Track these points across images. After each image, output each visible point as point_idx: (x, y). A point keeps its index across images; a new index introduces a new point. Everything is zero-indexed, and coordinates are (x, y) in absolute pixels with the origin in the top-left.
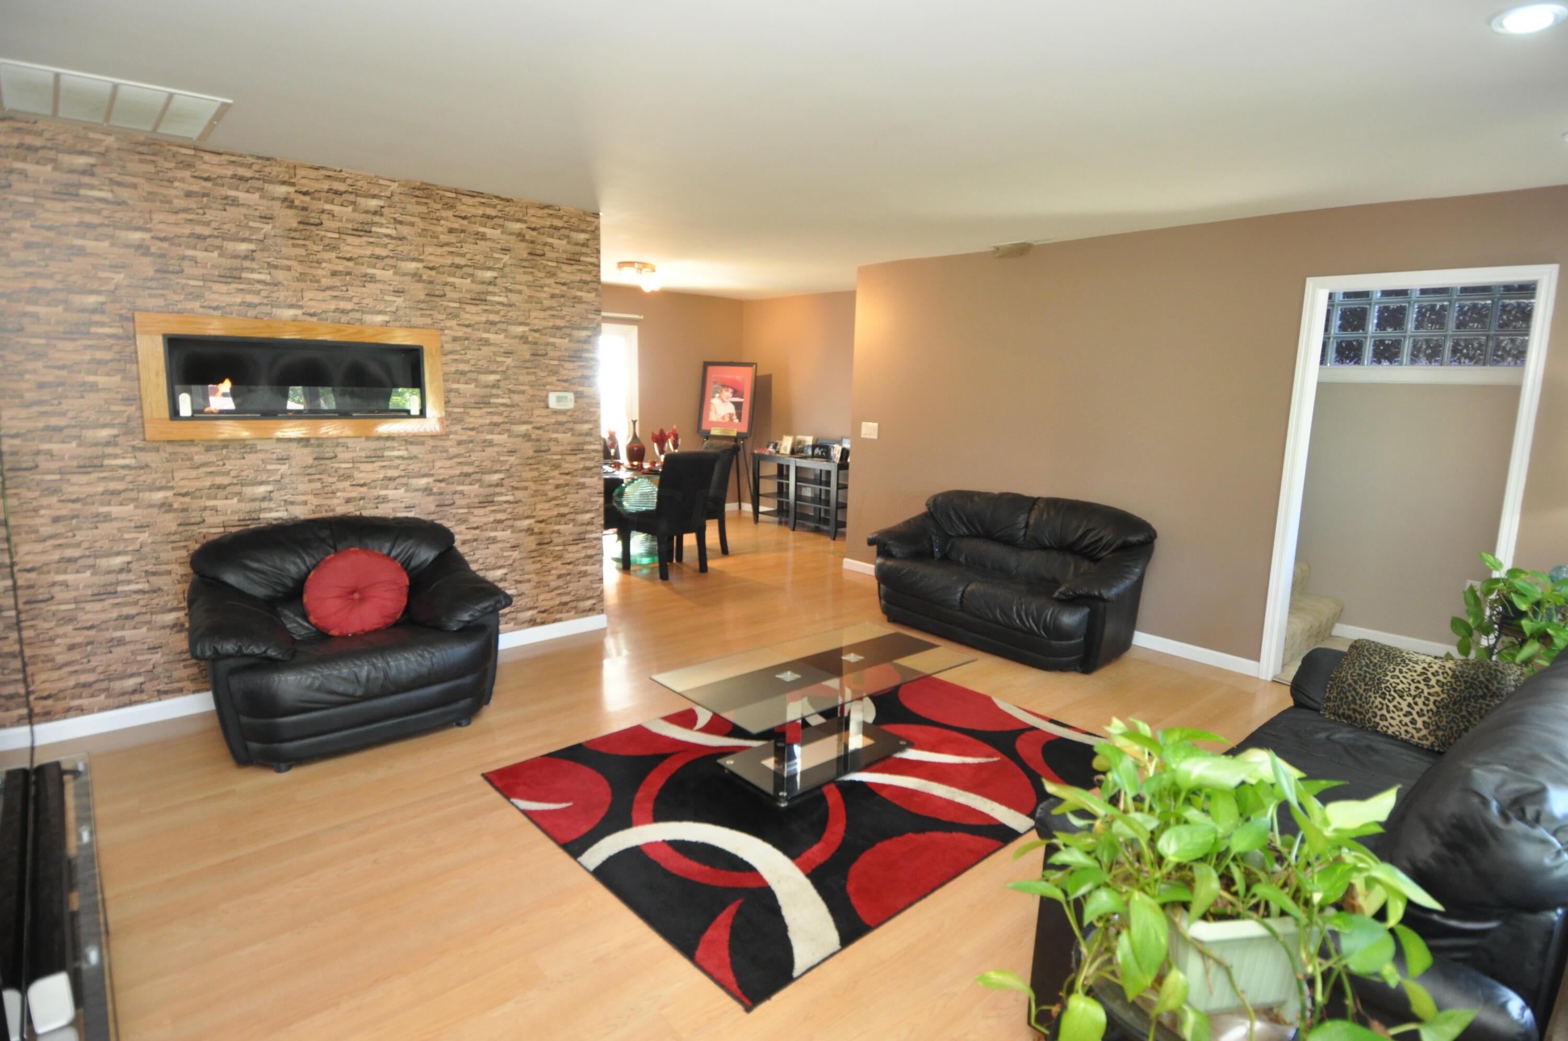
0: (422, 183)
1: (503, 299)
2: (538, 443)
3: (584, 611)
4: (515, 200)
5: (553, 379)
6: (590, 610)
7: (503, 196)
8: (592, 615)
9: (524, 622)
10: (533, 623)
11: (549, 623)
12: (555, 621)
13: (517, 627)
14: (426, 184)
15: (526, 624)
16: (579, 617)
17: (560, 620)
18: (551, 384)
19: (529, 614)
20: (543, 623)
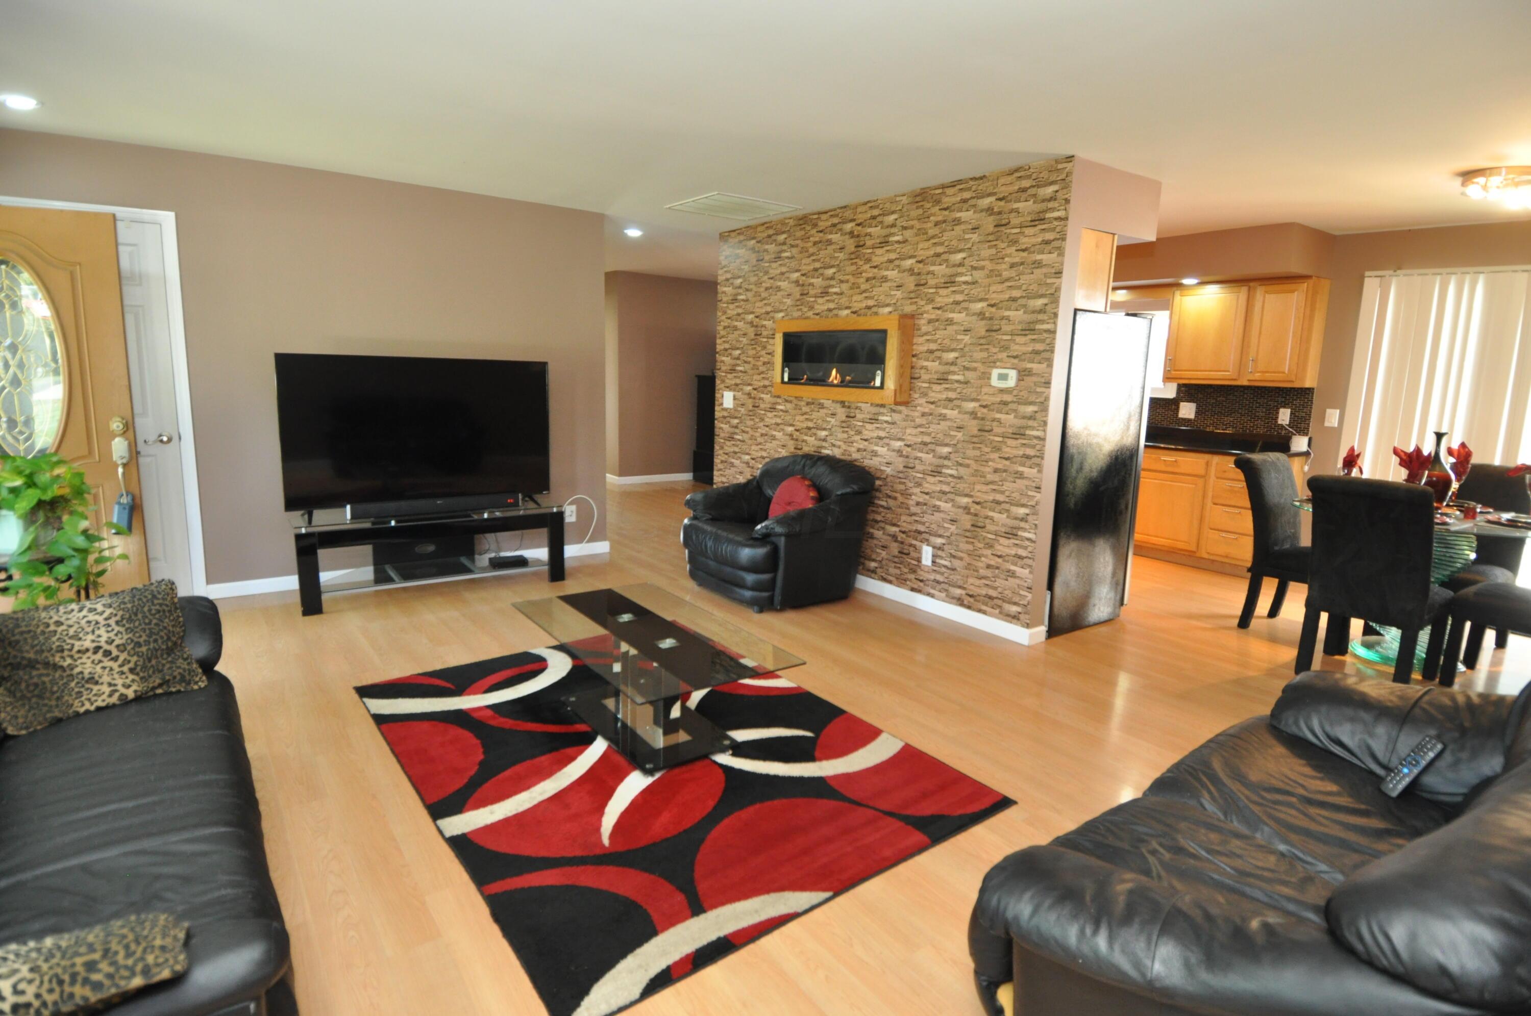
0: (922, 189)
1: (967, 278)
2: (982, 422)
3: (1008, 615)
4: (987, 174)
5: (1003, 355)
6: (1014, 617)
7: (978, 176)
8: (1016, 624)
9: (953, 598)
10: (960, 602)
11: (974, 610)
12: (979, 611)
13: (947, 599)
14: (924, 189)
15: (955, 601)
16: (1002, 619)
17: (984, 613)
18: (1001, 360)
19: (958, 592)
20: (969, 607)
